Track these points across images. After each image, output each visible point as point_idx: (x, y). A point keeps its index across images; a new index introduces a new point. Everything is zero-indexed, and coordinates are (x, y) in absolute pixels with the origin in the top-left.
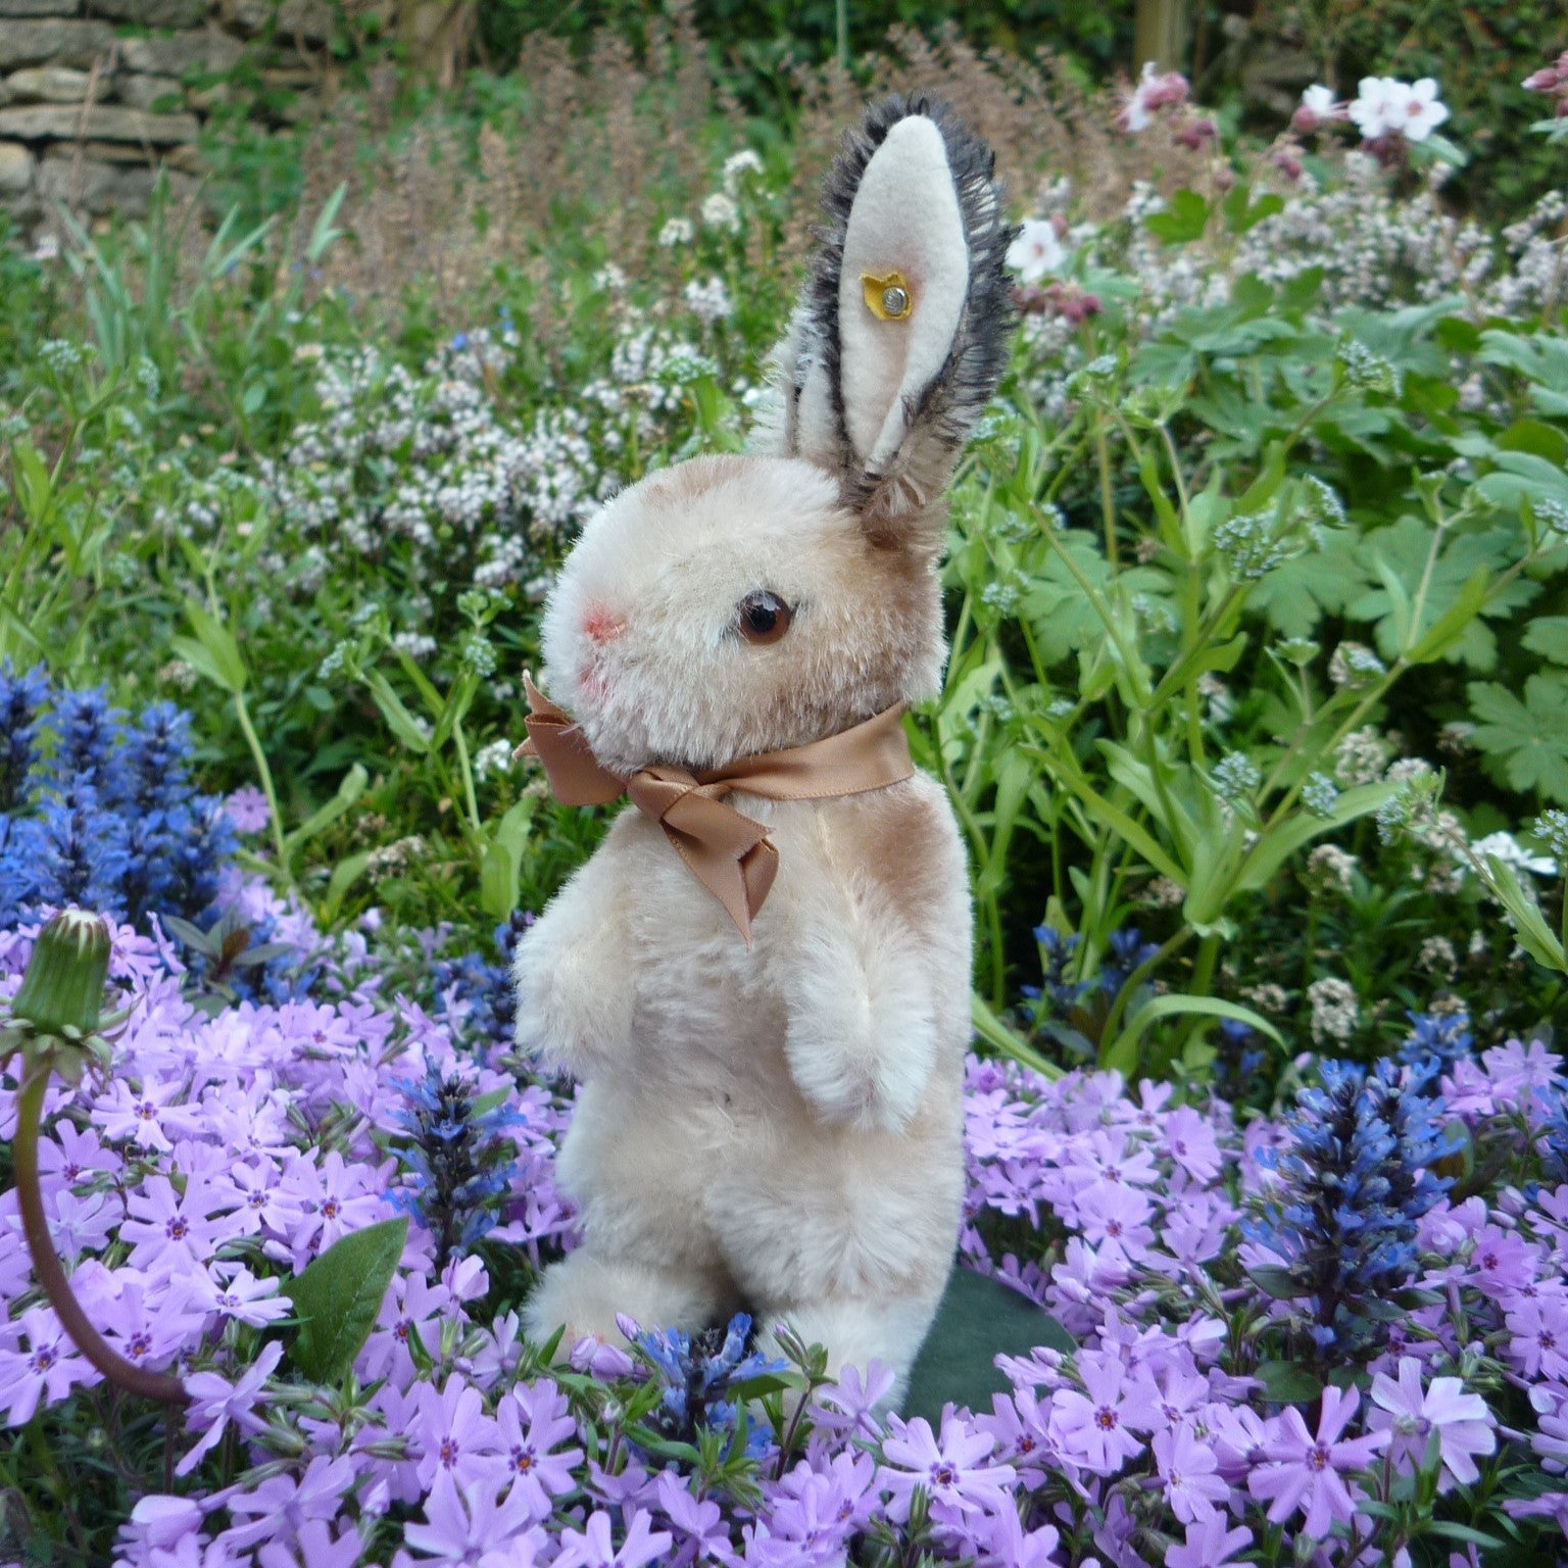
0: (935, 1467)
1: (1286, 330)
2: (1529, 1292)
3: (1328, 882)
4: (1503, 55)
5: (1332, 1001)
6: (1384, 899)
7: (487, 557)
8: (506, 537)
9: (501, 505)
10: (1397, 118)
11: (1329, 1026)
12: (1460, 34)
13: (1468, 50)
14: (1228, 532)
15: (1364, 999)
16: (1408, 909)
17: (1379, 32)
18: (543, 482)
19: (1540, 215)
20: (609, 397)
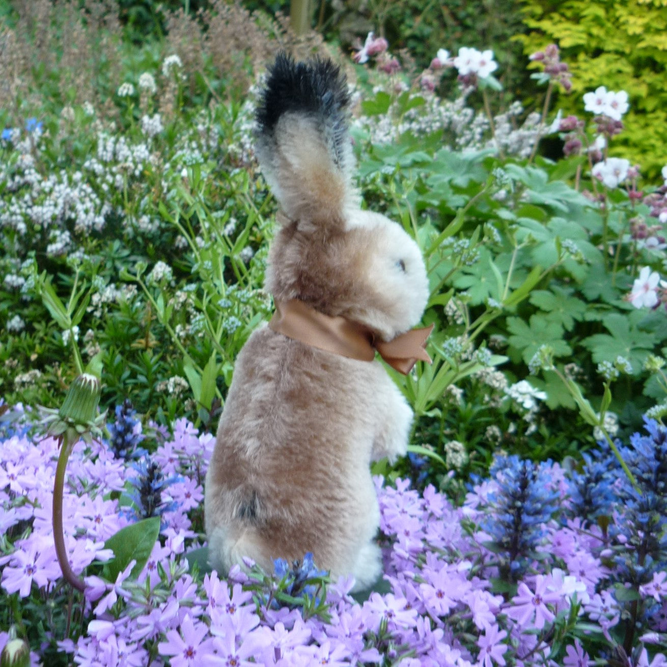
0: (386, 612)
1: (427, 157)
2: (573, 556)
3: (451, 401)
4: (459, 29)
5: (455, 451)
6: (472, 408)
7: (53, 240)
8: (63, 232)
9: (60, 216)
10: (475, 67)
11: (454, 462)
12: (440, 17)
13: (444, 25)
14: (459, 246)
15: (469, 450)
16: (481, 414)
17: (403, 13)
18: (79, 207)
19: (511, 112)
20: (98, 168)
